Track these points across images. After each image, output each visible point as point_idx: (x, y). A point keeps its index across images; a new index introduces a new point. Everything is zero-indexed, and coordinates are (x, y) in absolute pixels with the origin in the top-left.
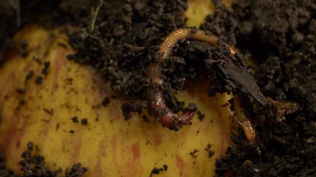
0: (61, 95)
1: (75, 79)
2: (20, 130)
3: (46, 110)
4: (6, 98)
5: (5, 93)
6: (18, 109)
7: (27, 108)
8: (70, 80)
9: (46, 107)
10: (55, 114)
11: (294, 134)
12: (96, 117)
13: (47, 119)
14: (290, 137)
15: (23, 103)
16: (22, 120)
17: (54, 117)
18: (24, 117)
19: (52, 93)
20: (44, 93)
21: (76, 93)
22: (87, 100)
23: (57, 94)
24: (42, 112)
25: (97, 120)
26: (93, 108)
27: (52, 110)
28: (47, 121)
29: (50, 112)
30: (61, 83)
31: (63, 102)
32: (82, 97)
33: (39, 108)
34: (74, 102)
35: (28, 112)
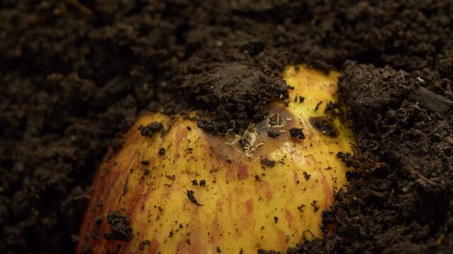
0: (182, 163)
1: (194, 149)
2: (145, 195)
3: (168, 177)
4: (132, 170)
5: (130, 168)
6: (143, 178)
7: (151, 177)
8: (190, 150)
9: (168, 174)
10: (177, 179)
11: (390, 191)
12: (213, 180)
13: (170, 184)
14: (386, 192)
15: (147, 173)
16: (146, 187)
17: (175, 182)
18: (148, 184)
19: (174, 162)
20: (166, 163)
21: (196, 161)
22: (205, 166)
23: (178, 163)
24: (164, 178)
25: (214, 182)
26: (211, 172)
27: (174, 176)
28: (169, 186)
29: (173, 178)
30: (181, 153)
31: (184, 169)
32: (201, 163)
33: (162, 175)
34: (193, 169)
35: (152, 180)
